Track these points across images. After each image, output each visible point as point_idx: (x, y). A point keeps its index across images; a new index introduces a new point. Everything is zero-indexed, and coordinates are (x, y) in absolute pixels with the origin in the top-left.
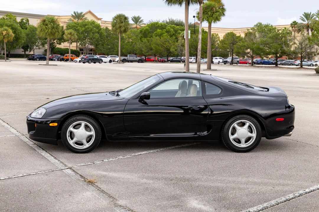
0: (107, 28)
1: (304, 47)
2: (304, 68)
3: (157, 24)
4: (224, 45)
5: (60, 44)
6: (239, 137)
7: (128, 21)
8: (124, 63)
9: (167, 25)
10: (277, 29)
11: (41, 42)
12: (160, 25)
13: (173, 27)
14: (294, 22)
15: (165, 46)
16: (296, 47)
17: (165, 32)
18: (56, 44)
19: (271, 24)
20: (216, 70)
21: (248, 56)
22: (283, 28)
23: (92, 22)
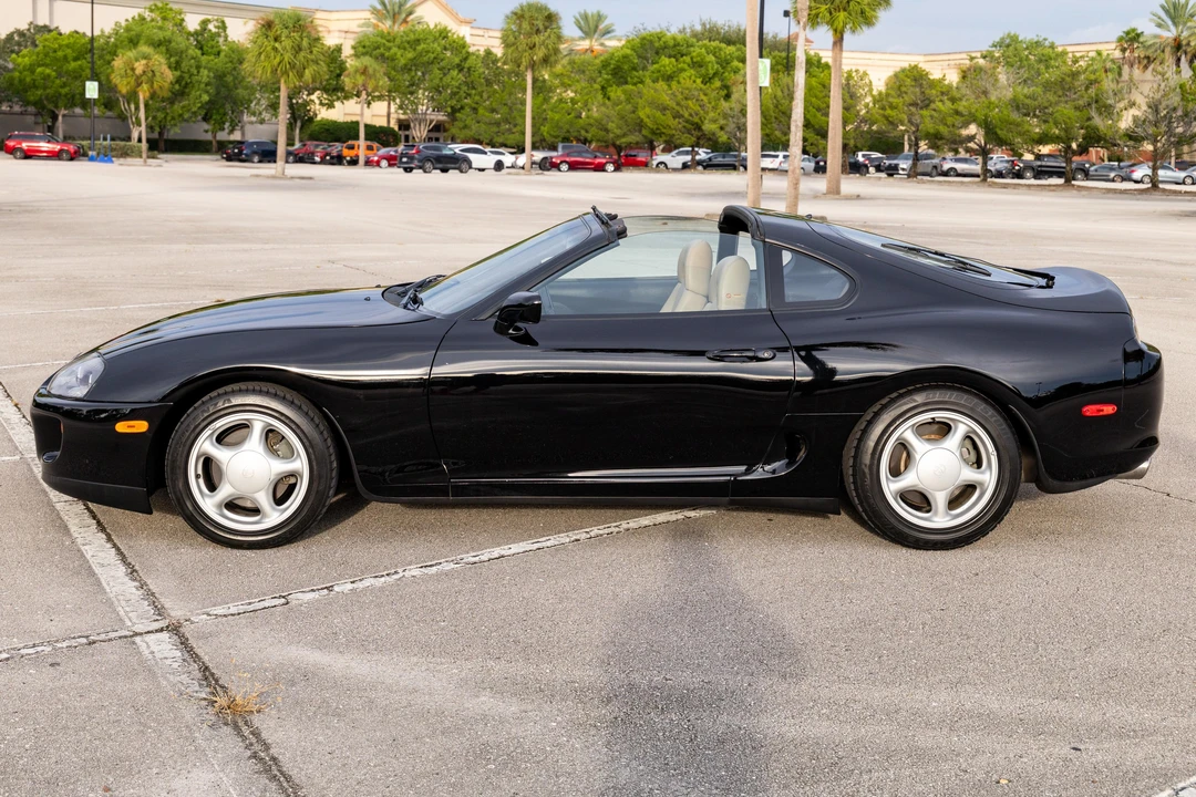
0: (488, 53)
1: (1165, 116)
2: (1164, 190)
3: (660, 39)
4: (889, 112)
5: (330, 106)
6: (921, 487)
7: (559, 28)
8: (545, 172)
9: (695, 40)
10: (1070, 55)
11: (268, 98)
12: (671, 43)
13: (715, 48)
14: (1128, 33)
15: (686, 115)
16: (1135, 119)
17: (686, 66)
18: (318, 107)
19: (1050, 40)
20: (858, 196)
21: (968, 150)
22: (1092, 54)
23: (441, 32)
